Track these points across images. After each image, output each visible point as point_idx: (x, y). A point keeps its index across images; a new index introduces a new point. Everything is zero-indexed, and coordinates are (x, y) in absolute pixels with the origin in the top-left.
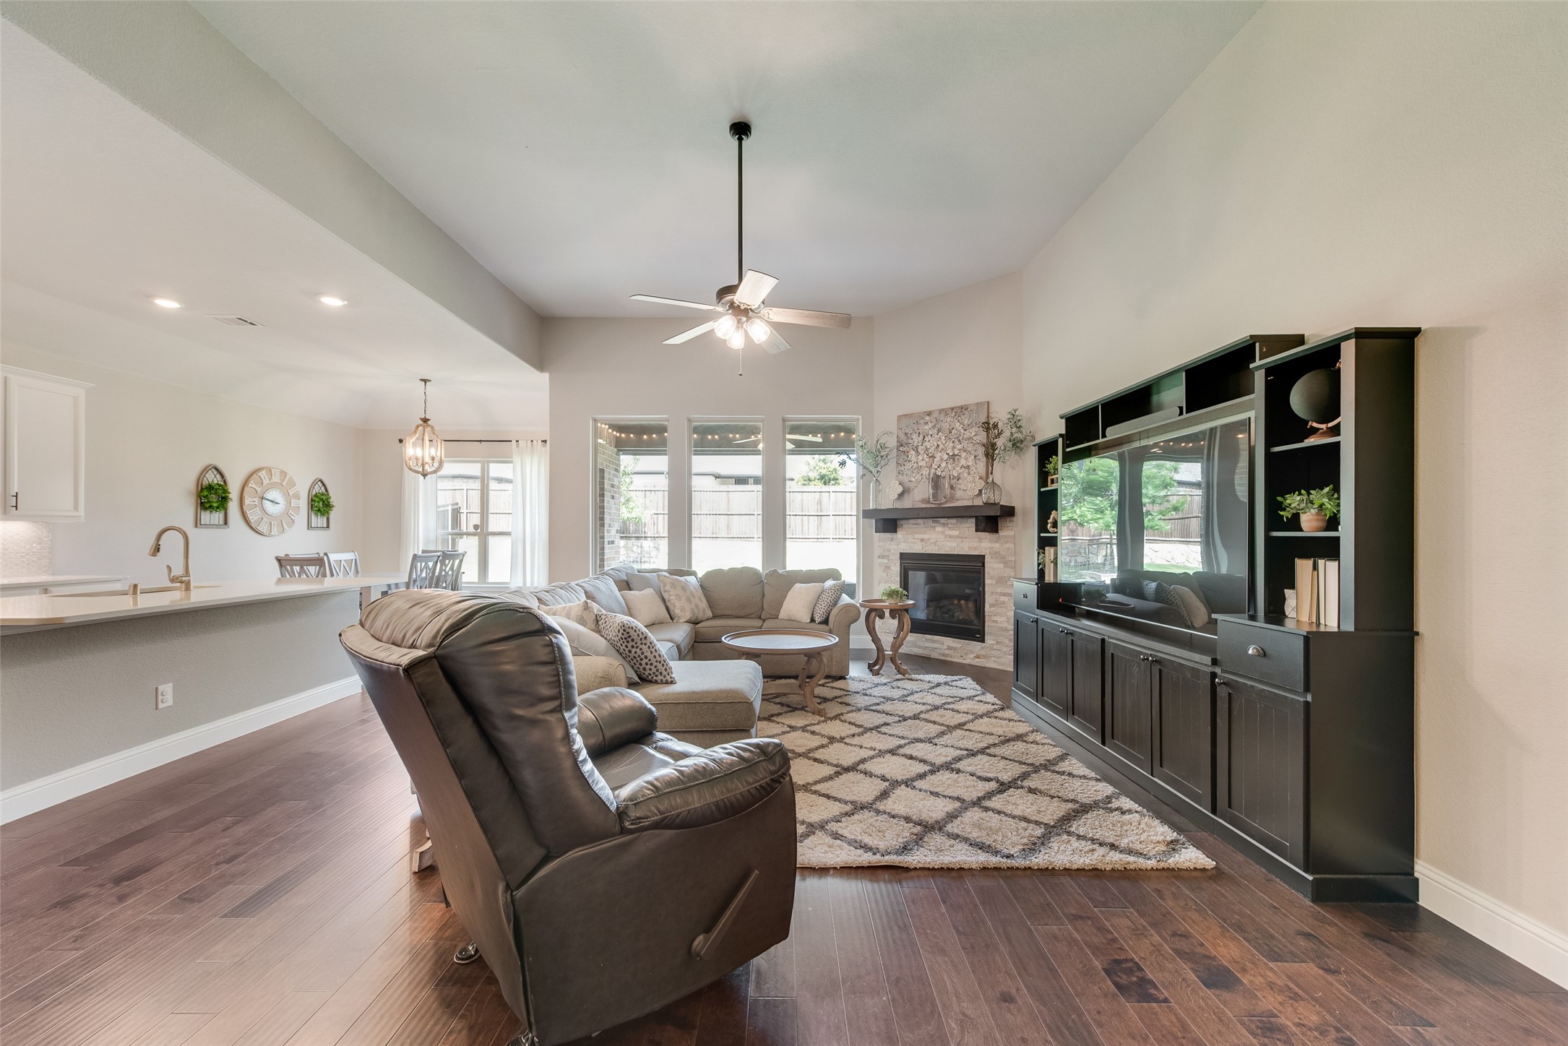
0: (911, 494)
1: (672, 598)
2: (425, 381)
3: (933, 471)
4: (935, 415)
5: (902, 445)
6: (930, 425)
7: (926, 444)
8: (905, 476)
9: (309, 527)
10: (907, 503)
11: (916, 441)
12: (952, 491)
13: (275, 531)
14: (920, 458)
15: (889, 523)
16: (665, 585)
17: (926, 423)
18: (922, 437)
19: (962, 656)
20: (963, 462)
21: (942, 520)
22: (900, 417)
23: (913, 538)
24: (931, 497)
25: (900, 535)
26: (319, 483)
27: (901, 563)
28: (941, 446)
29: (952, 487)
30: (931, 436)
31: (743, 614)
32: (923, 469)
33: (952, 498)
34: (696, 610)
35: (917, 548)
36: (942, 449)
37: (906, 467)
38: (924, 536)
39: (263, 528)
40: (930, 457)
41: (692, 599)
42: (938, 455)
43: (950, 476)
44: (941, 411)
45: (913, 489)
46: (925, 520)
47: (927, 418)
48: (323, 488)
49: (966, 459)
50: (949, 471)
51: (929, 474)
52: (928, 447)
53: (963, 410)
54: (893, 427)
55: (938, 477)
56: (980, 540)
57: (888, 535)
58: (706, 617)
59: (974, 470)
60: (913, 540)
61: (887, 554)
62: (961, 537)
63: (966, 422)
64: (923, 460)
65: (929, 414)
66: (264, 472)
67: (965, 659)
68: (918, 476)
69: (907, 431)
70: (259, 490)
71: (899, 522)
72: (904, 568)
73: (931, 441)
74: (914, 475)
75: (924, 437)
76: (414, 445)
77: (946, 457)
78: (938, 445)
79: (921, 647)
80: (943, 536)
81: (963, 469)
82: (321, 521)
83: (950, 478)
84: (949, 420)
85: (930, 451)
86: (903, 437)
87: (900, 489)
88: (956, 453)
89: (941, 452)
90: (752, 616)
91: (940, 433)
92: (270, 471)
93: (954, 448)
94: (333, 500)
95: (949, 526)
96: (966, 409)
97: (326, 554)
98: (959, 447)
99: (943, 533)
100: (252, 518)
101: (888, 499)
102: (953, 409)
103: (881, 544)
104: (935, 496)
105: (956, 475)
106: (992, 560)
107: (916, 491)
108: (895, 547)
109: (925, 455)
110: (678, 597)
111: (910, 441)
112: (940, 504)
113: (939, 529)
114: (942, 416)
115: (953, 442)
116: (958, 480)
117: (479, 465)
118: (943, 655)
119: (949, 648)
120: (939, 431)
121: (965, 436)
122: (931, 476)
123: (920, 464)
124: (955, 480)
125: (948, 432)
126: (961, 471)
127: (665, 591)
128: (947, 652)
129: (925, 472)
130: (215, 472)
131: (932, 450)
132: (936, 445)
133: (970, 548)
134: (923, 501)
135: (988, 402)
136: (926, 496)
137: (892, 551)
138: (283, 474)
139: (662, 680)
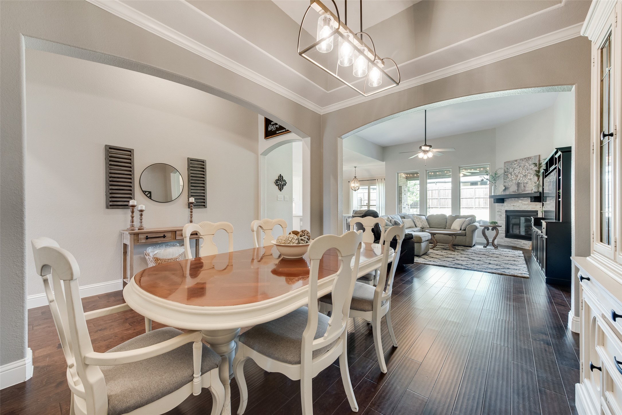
0: (509, 190)
2: (355, 167)
3: (517, 181)
4: (519, 161)
5: (506, 172)
6: (516, 165)
7: (515, 171)
8: (506, 183)
10: (507, 193)
11: (511, 171)
14: (512, 176)
15: (501, 200)
17: (515, 164)
18: (513, 169)
20: (529, 177)
21: (521, 198)
22: (505, 163)
23: (510, 205)
24: (516, 190)
25: (505, 204)
27: (506, 214)
28: (521, 172)
29: (524, 187)
30: (517, 168)
33: (524, 190)
35: (512, 208)
36: (521, 173)
37: (507, 180)
38: (514, 204)
40: (516, 176)
42: (519, 175)
43: (524, 182)
44: (521, 159)
45: (509, 188)
46: (515, 198)
47: (515, 162)
49: (530, 176)
51: (516, 182)
53: (529, 159)
54: (502, 166)
55: (519, 183)
56: (536, 205)
57: (501, 204)
59: (533, 180)
61: (500, 211)
62: (528, 204)
63: (530, 163)
64: (513, 177)
65: (516, 161)
69: (508, 167)
71: (505, 199)
72: (507, 216)
73: (517, 170)
74: (510, 183)
75: (514, 169)
76: (353, 183)
77: (522, 176)
78: (519, 172)
79: (513, 243)
80: (522, 204)
81: (529, 180)
84: (524, 162)
85: (516, 174)
86: (506, 170)
87: (504, 188)
88: (526, 174)
91: (520, 168)
93: (525, 172)
95: (524, 200)
96: (530, 158)
98: (527, 172)
99: (521, 203)
101: (500, 192)
102: (525, 158)
103: (498, 207)
104: (518, 190)
105: (526, 182)
106: (540, 211)
107: (511, 188)
108: (504, 208)
109: (514, 175)
111: (509, 171)
112: (520, 193)
113: (520, 201)
114: (521, 162)
115: (525, 170)
117: (368, 187)
118: (522, 246)
120: (520, 167)
121: (530, 168)
122: (517, 183)
123: (512, 179)
124: (526, 184)
125: (523, 167)
126: (528, 181)
128: (523, 245)
129: (514, 181)
131: (517, 174)
133: (532, 208)
134: (513, 192)
135: (539, 156)
136: (514, 190)
137: (502, 210)
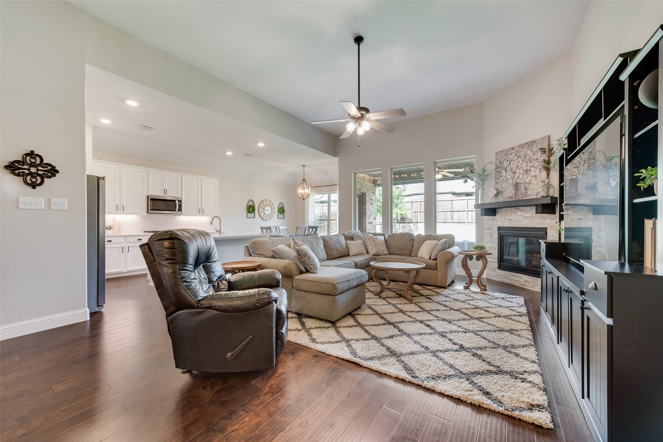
0: (503, 194)
1: (369, 244)
2: (304, 166)
3: (515, 180)
4: (516, 149)
5: (498, 168)
6: (513, 155)
8: (499, 185)
9: (278, 218)
10: (501, 199)
11: (506, 165)
12: (526, 191)
13: (268, 219)
14: (508, 174)
15: (491, 211)
16: (366, 239)
17: (511, 154)
18: (509, 162)
19: (533, 287)
20: (532, 173)
21: (521, 208)
22: (497, 153)
24: (514, 195)
25: (498, 217)
26: (281, 204)
27: (498, 233)
28: (520, 166)
29: (526, 189)
30: (514, 161)
31: (402, 254)
32: (509, 180)
33: (526, 195)
34: (378, 251)
35: (507, 224)
36: (520, 168)
37: (500, 180)
38: (511, 218)
39: (264, 218)
40: (513, 173)
41: (377, 245)
42: (518, 171)
43: (525, 182)
44: (520, 146)
45: (504, 192)
46: (511, 208)
47: (512, 151)
48: (282, 205)
49: (534, 171)
50: (524, 180)
51: (513, 182)
52: (512, 167)
53: (533, 143)
54: (493, 159)
55: (518, 183)
56: (544, 219)
57: (492, 217)
58: (384, 253)
59: (539, 177)
60: (504, 220)
61: (491, 227)
62: (532, 217)
63: (533, 150)
64: (509, 175)
65: (513, 149)
66: (264, 201)
67: (535, 288)
68: (507, 184)
69: (501, 160)
70: (263, 206)
71: (497, 210)
72: (500, 235)
73: (514, 164)
74: (504, 184)
75: (510, 162)
76: (302, 188)
77: (522, 172)
78: (518, 166)
79: (509, 279)
80: (522, 217)
81: (532, 178)
82: (282, 216)
83: (525, 183)
84: (524, 150)
85: (513, 169)
86: (498, 164)
87: (496, 192)
88: (528, 169)
89: (519, 169)
90: (407, 255)
91: (519, 159)
92: (266, 200)
93: (527, 166)
94: (285, 209)
95: (525, 211)
96: (535, 142)
97: (278, 227)
98: (530, 165)
99: (521, 215)
100: (262, 215)
101: (490, 199)
102: (527, 143)
103: (488, 222)
104: (516, 194)
105: (528, 181)
106: (551, 231)
108: (495, 224)
109: (510, 172)
110: (371, 244)
111: (503, 165)
113: (519, 213)
114: (520, 149)
115: (527, 162)
116: (529, 184)
117: (327, 194)
118: (522, 285)
119: (525, 281)
120: (518, 157)
121: (534, 158)
122: (514, 183)
123: (507, 177)
124: (528, 185)
125: (523, 157)
126: (531, 179)
127: (366, 242)
128: (524, 283)
129: (510, 181)
130: (251, 202)
132: (517, 166)
133: (538, 224)
134: (509, 198)
135: (549, 137)
136: (511, 195)
137: (494, 226)
138: (270, 201)
139: (312, 272)
